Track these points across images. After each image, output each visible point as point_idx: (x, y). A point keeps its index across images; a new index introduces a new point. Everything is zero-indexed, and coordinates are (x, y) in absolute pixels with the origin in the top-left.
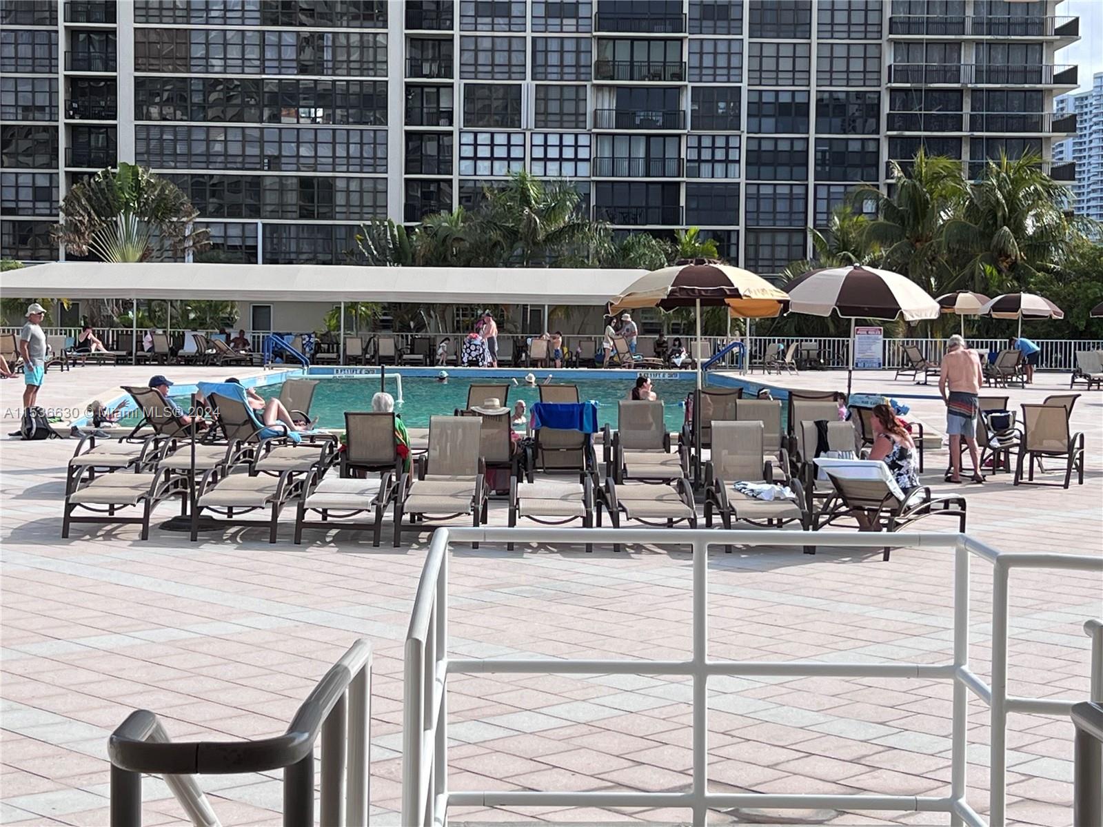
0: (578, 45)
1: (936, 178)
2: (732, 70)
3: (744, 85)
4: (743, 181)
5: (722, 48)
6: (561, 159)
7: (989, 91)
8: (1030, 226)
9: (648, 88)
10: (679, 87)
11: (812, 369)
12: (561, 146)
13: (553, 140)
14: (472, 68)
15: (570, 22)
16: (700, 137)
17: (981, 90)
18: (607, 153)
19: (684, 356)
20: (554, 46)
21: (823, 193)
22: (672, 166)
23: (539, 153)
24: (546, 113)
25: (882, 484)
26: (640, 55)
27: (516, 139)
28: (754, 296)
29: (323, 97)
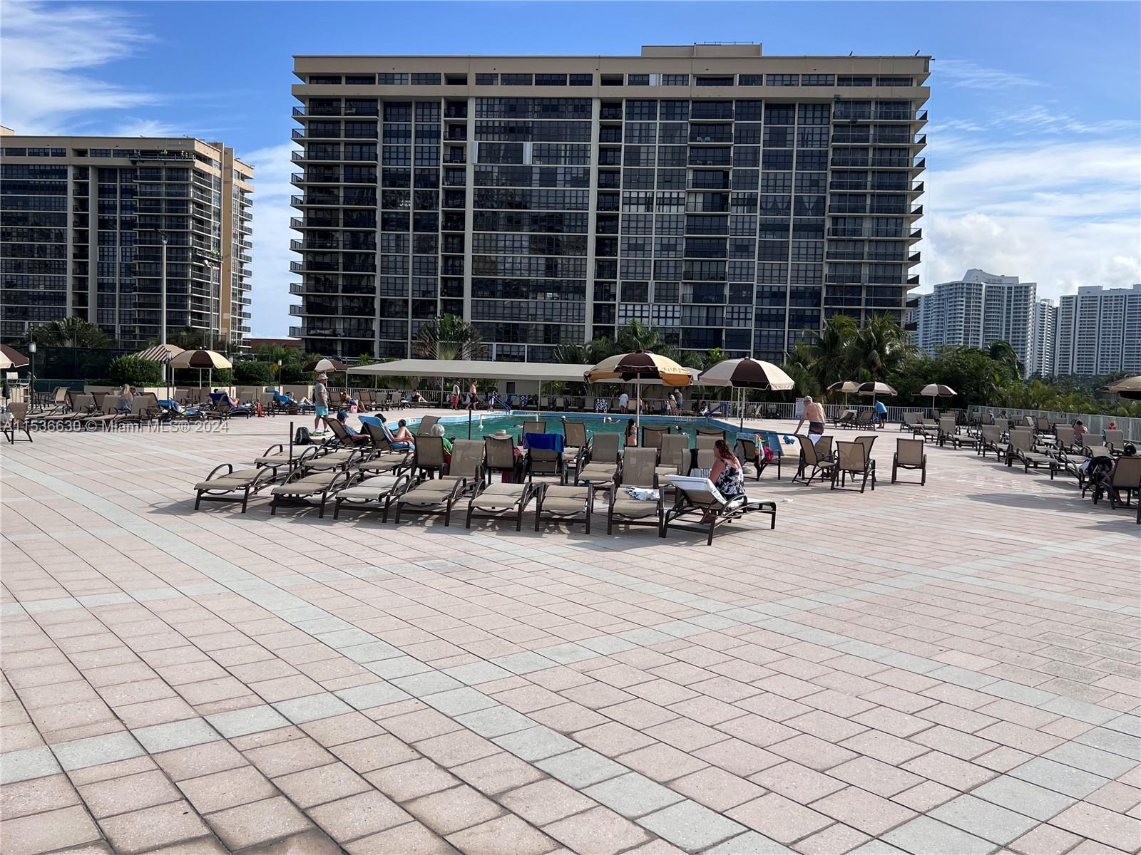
0: (676, 264)
1: (843, 325)
2: (749, 276)
3: (755, 283)
4: (753, 328)
5: (745, 265)
6: (666, 317)
7: (875, 287)
8: (888, 350)
9: (708, 284)
10: (723, 284)
11: (773, 418)
12: (666, 311)
13: (663, 308)
14: (625, 274)
15: (672, 253)
16: (733, 307)
17: (871, 286)
18: (688, 315)
19: (706, 411)
20: (665, 264)
21: (792, 335)
22: (718, 321)
23: (656, 314)
24: (660, 296)
25: (709, 494)
26: (705, 269)
27: (645, 308)
28: (667, 372)
29: (556, 287)
